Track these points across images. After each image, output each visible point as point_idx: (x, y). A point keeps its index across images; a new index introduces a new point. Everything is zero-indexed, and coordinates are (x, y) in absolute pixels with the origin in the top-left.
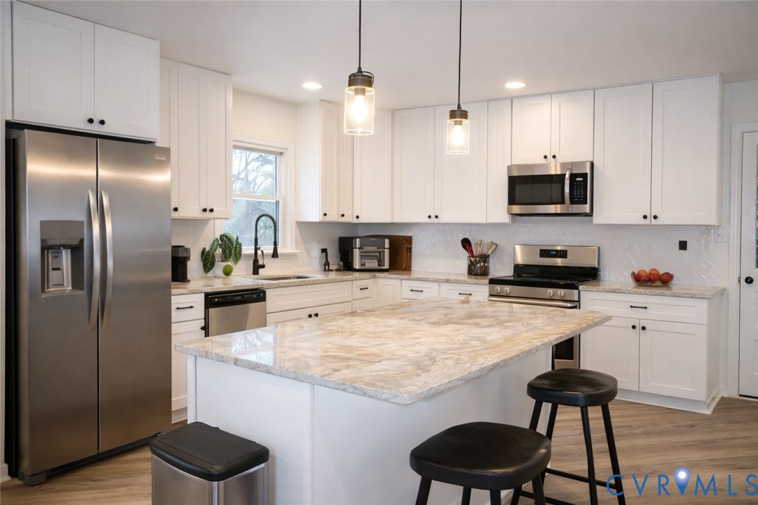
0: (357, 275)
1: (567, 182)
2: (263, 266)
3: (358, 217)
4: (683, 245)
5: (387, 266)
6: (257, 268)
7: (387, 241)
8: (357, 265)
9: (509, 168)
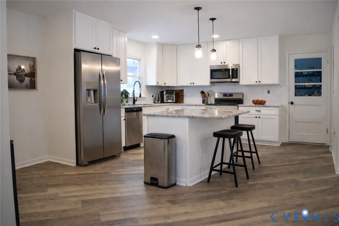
0: (166, 104)
1: (231, 71)
2: (136, 101)
3: (165, 84)
4: (269, 92)
5: (174, 101)
6: (134, 101)
7: (174, 92)
8: (165, 101)
9: (211, 66)
